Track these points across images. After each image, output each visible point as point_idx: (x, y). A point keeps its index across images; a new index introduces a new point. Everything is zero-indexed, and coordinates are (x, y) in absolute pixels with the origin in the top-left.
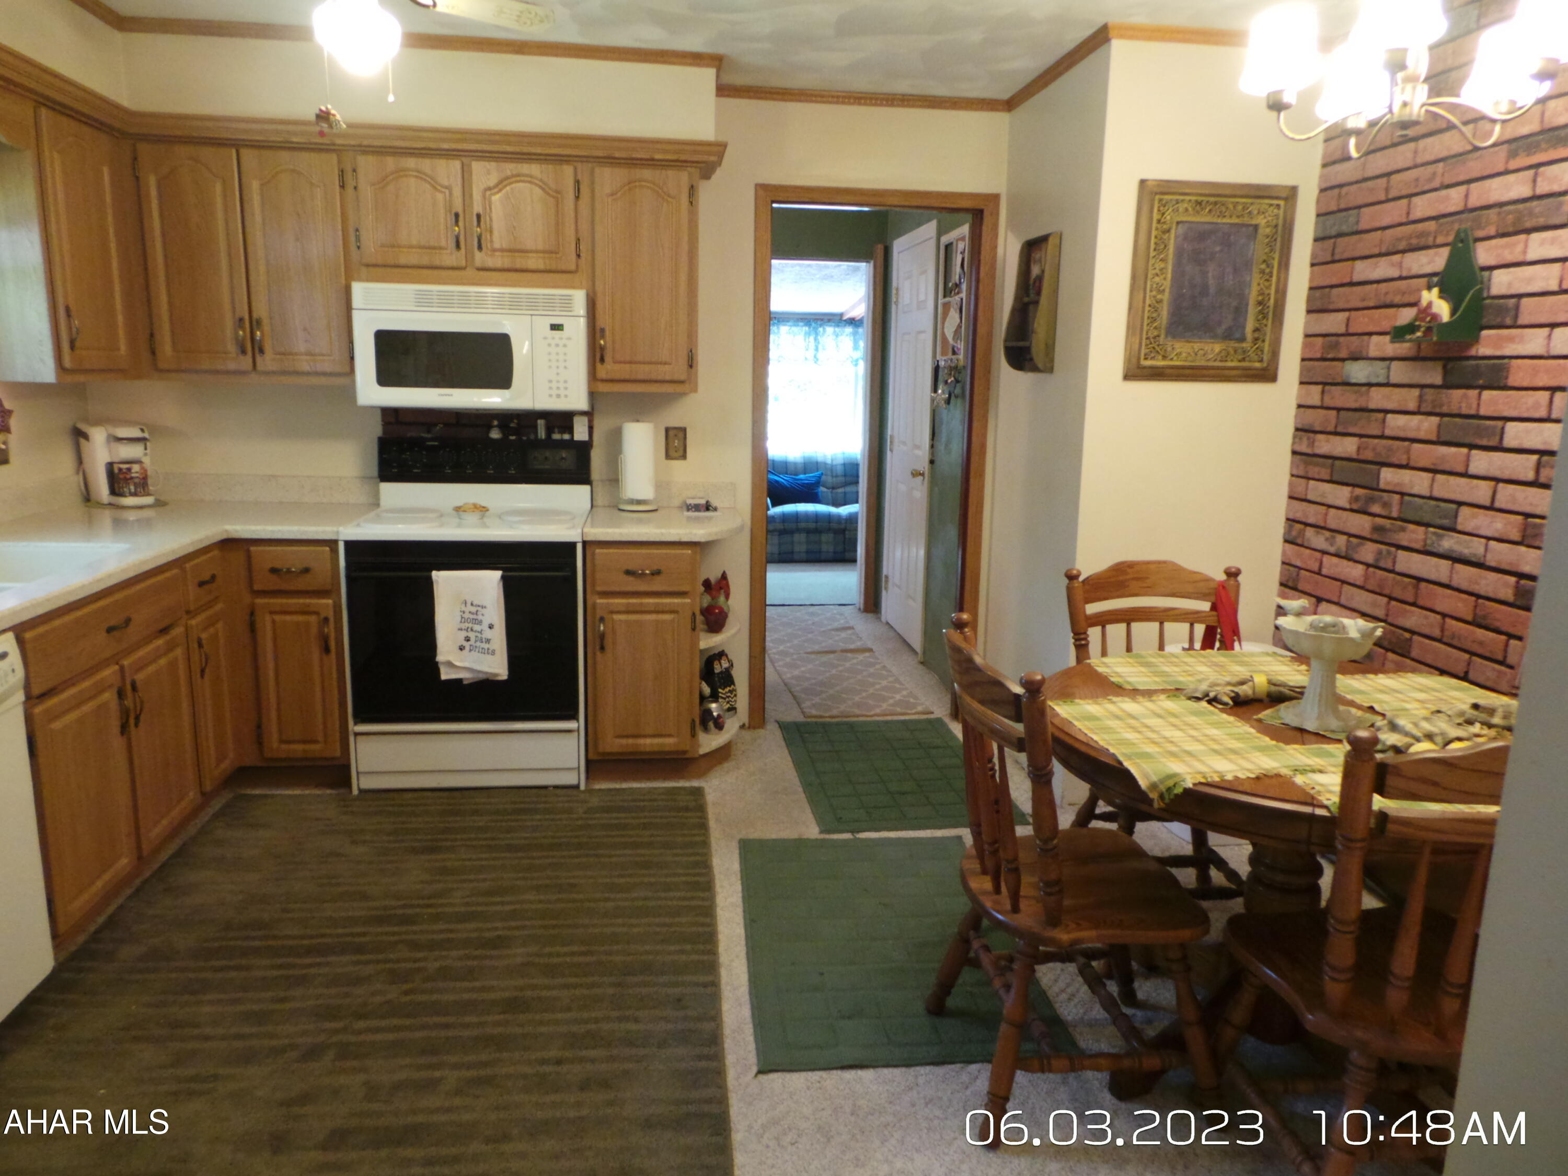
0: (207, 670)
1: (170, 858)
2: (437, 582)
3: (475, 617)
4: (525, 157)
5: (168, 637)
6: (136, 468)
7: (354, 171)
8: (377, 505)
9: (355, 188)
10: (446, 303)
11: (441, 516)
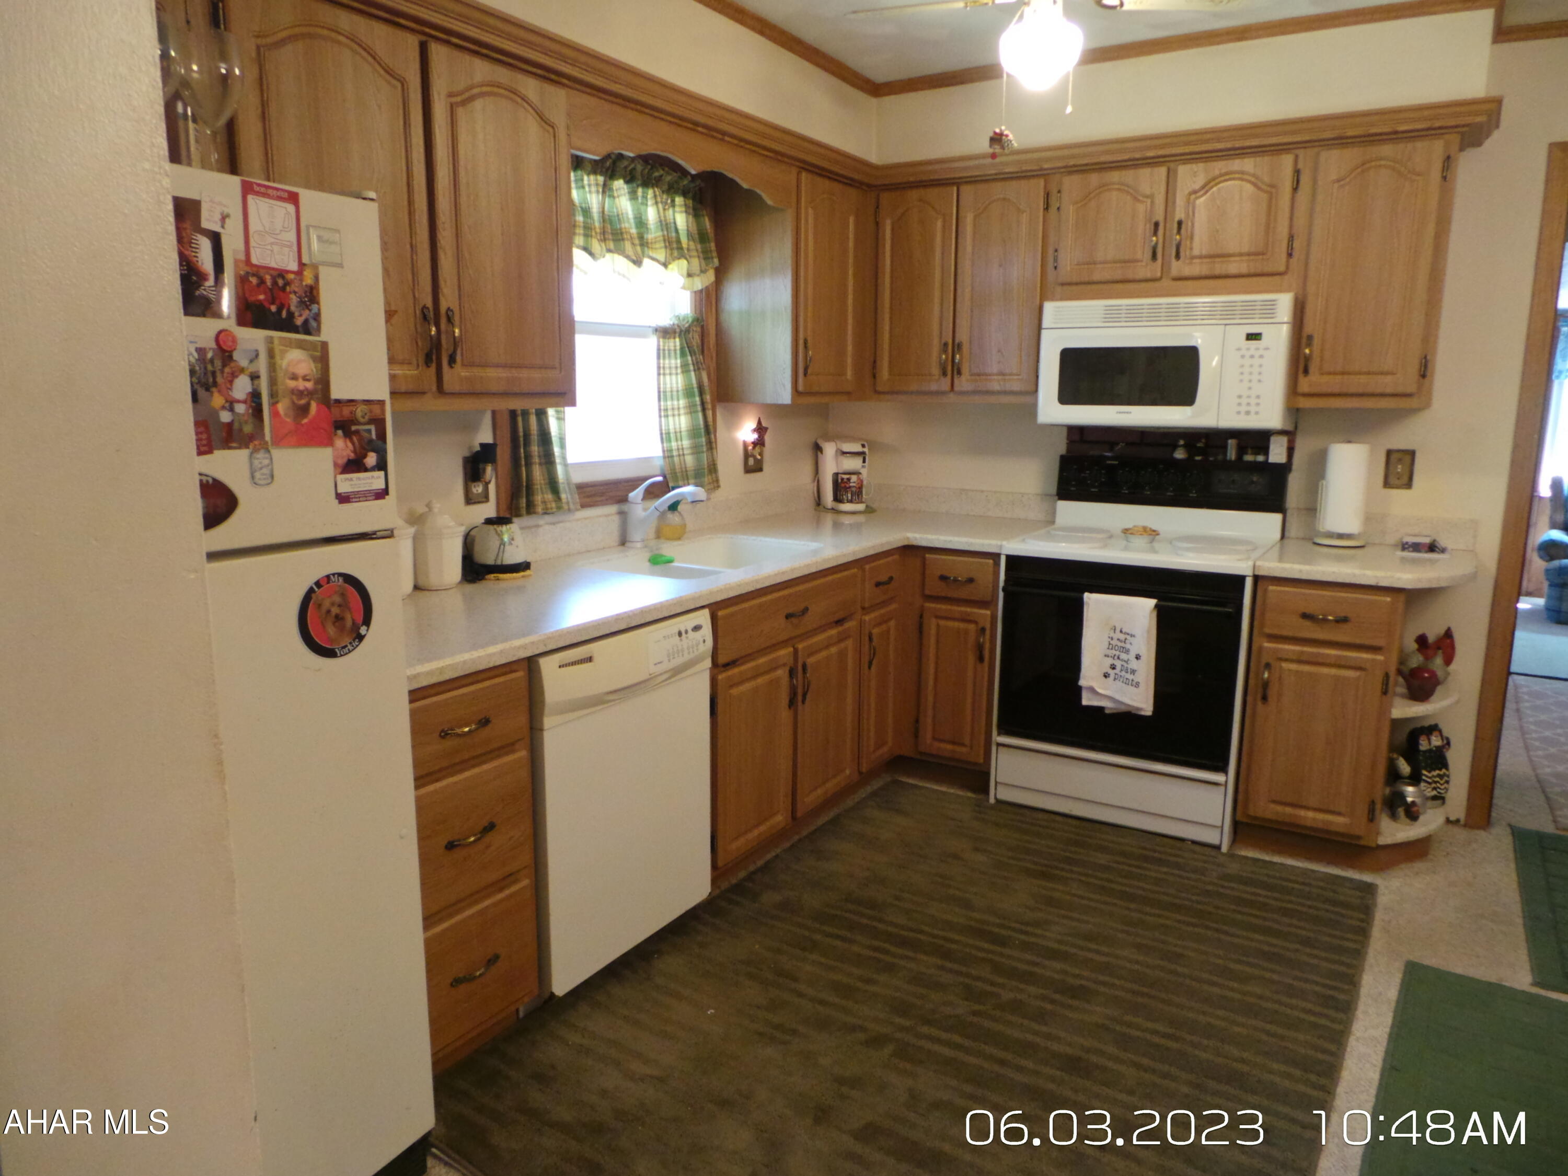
0: (874, 662)
1: (824, 825)
2: (1088, 604)
3: (1123, 644)
4: (1238, 152)
5: (840, 629)
6: (854, 478)
7: (1059, 192)
8: (1053, 522)
9: (1058, 209)
10: (1134, 317)
11: (1111, 537)
